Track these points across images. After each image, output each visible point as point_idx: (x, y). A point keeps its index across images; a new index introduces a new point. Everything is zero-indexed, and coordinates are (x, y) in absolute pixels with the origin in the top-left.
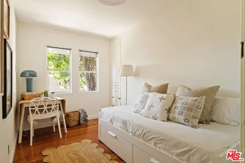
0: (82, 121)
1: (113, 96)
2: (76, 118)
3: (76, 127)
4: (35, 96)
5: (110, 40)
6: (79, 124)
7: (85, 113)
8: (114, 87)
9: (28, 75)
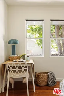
0: (50, 83)
2: (45, 79)
4: (16, 58)
6: (48, 85)
7: (53, 76)
9: (12, 43)
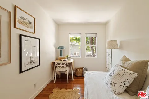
1: (107, 61)
2: (81, 72)
3: (80, 77)
4: (63, 58)
5: (105, 24)
8: (107, 55)
9: (60, 48)
